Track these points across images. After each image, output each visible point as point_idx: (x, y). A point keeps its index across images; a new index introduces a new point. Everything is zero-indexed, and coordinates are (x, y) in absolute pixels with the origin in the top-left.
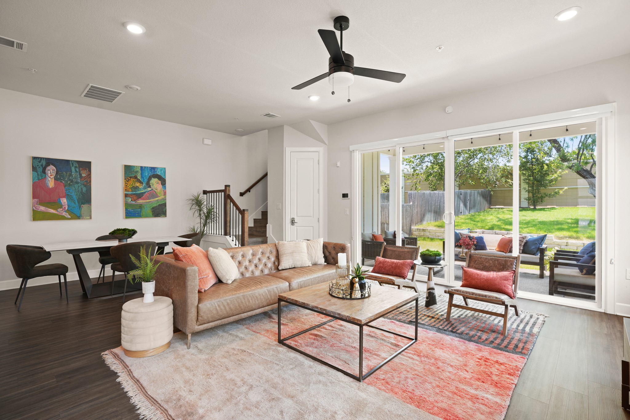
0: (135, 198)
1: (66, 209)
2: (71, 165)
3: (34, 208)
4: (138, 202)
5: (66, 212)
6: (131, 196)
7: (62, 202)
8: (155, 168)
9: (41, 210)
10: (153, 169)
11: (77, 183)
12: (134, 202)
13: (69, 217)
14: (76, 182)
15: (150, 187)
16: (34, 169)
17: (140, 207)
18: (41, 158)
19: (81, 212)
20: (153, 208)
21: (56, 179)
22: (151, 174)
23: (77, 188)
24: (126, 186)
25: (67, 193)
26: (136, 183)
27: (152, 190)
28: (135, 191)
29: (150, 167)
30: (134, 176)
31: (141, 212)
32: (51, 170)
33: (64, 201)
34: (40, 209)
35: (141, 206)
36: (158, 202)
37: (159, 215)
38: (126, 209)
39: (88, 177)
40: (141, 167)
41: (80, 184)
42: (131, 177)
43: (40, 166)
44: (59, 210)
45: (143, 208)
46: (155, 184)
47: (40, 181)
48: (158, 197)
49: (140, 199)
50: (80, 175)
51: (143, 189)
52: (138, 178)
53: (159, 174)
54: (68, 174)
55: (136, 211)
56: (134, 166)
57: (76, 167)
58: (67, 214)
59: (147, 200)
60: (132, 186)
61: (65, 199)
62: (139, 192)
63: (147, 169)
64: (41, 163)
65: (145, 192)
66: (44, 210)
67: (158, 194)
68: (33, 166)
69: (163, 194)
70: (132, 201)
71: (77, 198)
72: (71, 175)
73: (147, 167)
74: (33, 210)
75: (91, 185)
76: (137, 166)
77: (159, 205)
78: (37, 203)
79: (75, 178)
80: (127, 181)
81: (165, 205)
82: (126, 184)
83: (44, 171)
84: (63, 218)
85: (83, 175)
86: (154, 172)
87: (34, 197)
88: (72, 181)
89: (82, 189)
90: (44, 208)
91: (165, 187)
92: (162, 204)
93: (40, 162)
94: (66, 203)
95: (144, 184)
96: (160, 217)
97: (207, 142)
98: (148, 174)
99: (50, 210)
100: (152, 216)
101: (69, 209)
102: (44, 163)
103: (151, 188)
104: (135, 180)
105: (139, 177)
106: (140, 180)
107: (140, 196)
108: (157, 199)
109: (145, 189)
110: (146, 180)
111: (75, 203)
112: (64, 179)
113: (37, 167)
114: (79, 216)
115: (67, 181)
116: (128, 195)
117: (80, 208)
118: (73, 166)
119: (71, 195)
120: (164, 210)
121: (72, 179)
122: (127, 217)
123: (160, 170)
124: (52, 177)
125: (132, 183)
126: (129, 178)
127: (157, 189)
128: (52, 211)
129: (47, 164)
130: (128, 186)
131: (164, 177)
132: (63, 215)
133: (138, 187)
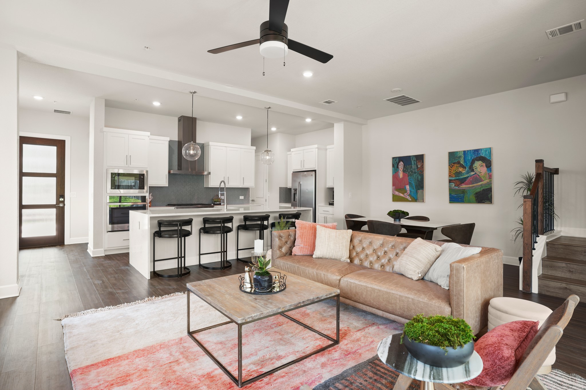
0: (458, 183)
1: (409, 193)
2: (412, 159)
3: (393, 192)
4: (461, 187)
5: (408, 196)
6: (454, 182)
7: (406, 188)
8: (479, 149)
10: (477, 151)
11: (415, 173)
12: (457, 188)
13: (411, 200)
16: (393, 166)
18: (396, 157)
19: (417, 196)
20: (476, 193)
21: (404, 171)
22: (474, 157)
23: (415, 177)
24: (450, 172)
27: (476, 173)
28: (458, 176)
29: (473, 150)
30: (458, 162)
31: (463, 197)
32: (401, 165)
33: (408, 187)
34: (396, 193)
35: (464, 191)
36: (482, 187)
37: (483, 201)
38: (450, 194)
39: (422, 167)
40: (464, 151)
41: (417, 174)
43: (396, 163)
44: (405, 194)
45: (466, 193)
46: (479, 167)
47: (396, 173)
48: (482, 181)
49: (463, 184)
50: (417, 166)
51: (466, 173)
52: (461, 163)
53: (483, 155)
55: (459, 196)
56: (457, 152)
57: (414, 161)
58: (410, 197)
59: (470, 184)
60: (455, 172)
61: (408, 185)
62: (462, 177)
63: (470, 152)
64: (396, 161)
65: (468, 177)
67: (482, 178)
68: (393, 164)
69: (488, 178)
70: (455, 186)
71: (415, 185)
72: (411, 167)
73: (470, 150)
74: (393, 194)
75: (423, 173)
76: (460, 152)
77: (483, 190)
78: (395, 189)
79: (414, 169)
80: (451, 167)
81: (490, 190)
82: (450, 170)
83: (398, 167)
84: (407, 201)
85: (419, 166)
86: (477, 154)
87: (393, 185)
88: (412, 172)
89: (418, 177)
90: (398, 193)
91: (491, 170)
92: (487, 189)
93: (396, 160)
94: (409, 189)
95: (467, 169)
96: (484, 203)
97: (554, 98)
98: (471, 158)
100: (475, 202)
102: (397, 160)
103: (474, 172)
104: (458, 165)
106: (463, 165)
107: (463, 181)
108: (480, 183)
109: (468, 173)
110: (469, 164)
111: (414, 189)
112: (408, 170)
113: (395, 164)
114: (416, 199)
115: (409, 172)
116: (452, 181)
117: (416, 193)
118: (412, 160)
119: (412, 183)
120: (489, 195)
121: (412, 170)
122: (450, 202)
123: (485, 151)
124: (401, 170)
125: (455, 169)
126: (453, 164)
127: (481, 173)
128: (401, 195)
129: (399, 162)
130: (451, 172)
131: (489, 159)
132: (407, 198)
133: (461, 172)
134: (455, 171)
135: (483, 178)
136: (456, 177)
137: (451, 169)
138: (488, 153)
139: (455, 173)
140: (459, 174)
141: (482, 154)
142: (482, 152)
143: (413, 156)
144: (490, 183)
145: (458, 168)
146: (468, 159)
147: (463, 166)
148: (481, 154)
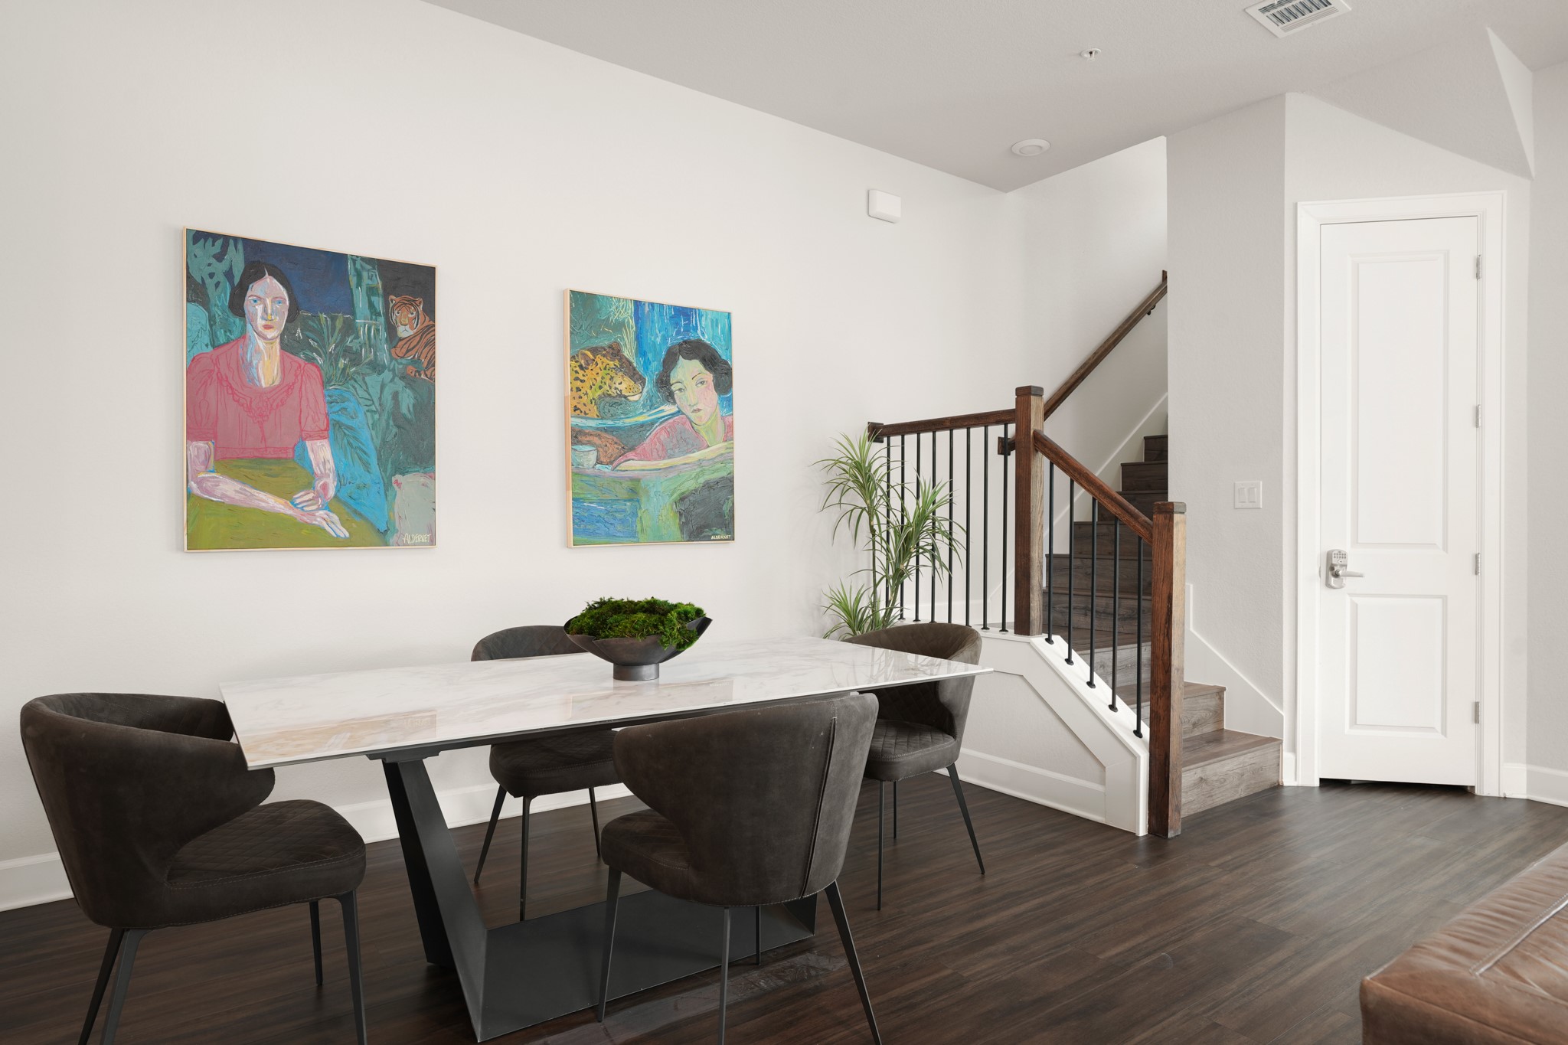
0: (613, 450)
1: (331, 493)
2: (353, 280)
3: (193, 485)
4: (623, 466)
5: (328, 507)
6: (596, 440)
7: (312, 457)
8: (691, 310)
9: (224, 496)
10: (684, 313)
11: (376, 367)
12: (606, 469)
13: (343, 533)
14: (370, 363)
15: (670, 397)
16: (196, 291)
17: (633, 491)
18: (226, 238)
19: (391, 509)
20: (682, 499)
21: (289, 344)
22: (674, 339)
23: (375, 392)
24: (578, 390)
25: (335, 417)
26: (617, 380)
27: (679, 412)
28: (613, 417)
29: (670, 307)
30: (610, 347)
31: (635, 514)
32: (268, 301)
33: (321, 454)
34: (218, 492)
35: (635, 491)
36: (703, 472)
37: (707, 532)
38: (576, 501)
39: (424, 341)
40: (638, 304)
41: (387, 375)
42: (595, 351)
43: (222, 278)
44: (301, 497)
45: (644, 498)
46: (690, 385)
47: (221, 350)
48: (702, 445)
49: (630, 455)
50: (391, 329)
51: (644, 406)
52: (626, 353)
53: (706, 339)
54: (339, 324)
55: (617, 512)
56: (608, 299)
57: (371, 291)
58: (335, 518)
59: (660, 458)
60: (600, 392)
61: (325, 442)
62: (629, 422)
63: (661, 315)
64: (222, 267)
65: (652, 423)
66: (238, 497)
67: (703, 433)
68: (189, 276)
69: (722, 436)
70: (598, 461)
71: (378, 442)
72: (350, 328)
73: (662, 305)
74: (190, 495)
75: (432, 378)
76: (619, 300)
77: (709, 485)
78: (208, 459)
79: (370, 345)
80: (581, 367)
81: (727, 484)
82: (577, 379)
83: (237, 306)
84: (316, 539)
85: (404, 332)
86: (687, 331)
87: (195, 431)
88: (355, 359)
89: (395, 396)
90: (238, 486)
91: (729, 403)
92: (717, 482)
93: (219, 257)
94: (331, 465)
95: (648, 386)
96: (708, 539)
97: (885, 203)
98: (664, 338)
99: (262, 495)
100: (678, 534)
101: (341, 495)
102: (237, 260)
103: (674, 403)
104: (612, 364)
105: (628, 352)
106: (630, 363)
107: (628, 441)
108: (697, 455)
109: (652, 407)
110: (656, 367)
111: (367, 466)
112: (324, 346)
113: (210, 283)
114: (383, 528)
115: (333, 360)
116: (586, 434)
117: (386, 490)
118: (359, 284)
119: (351, 428)
120: (724, 508)
121: (355, 346)
122: (578, 538)
123: (712, 321)
124: (271, 334)
125: (599, 379)
126: (589, 353)
127: (699, 410)
128: (271, 502)
129: (253, 273)
130: (583, 391)
131: (724, 357)
132: (318, 521)
133: (625, 397)
134: (600, 387)
135: (707, 432)
136: (602, 419)
137: (582, 378)
138: (722, 333)
139: (600, 397)
140: (613, 402)
141: (703, 334)
142: (703, 323)
143: (364, 259)
144: (728, 458)
145: (612, 378)
146: (654, 343)
147: (634, 369)
148: (699, 332)
